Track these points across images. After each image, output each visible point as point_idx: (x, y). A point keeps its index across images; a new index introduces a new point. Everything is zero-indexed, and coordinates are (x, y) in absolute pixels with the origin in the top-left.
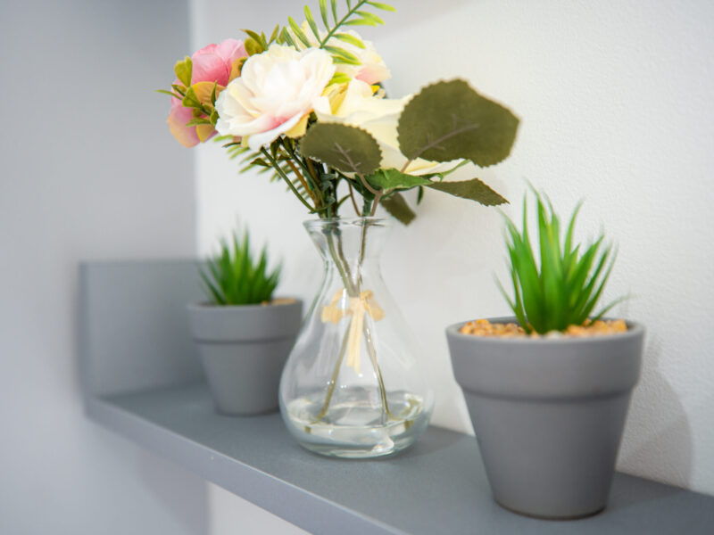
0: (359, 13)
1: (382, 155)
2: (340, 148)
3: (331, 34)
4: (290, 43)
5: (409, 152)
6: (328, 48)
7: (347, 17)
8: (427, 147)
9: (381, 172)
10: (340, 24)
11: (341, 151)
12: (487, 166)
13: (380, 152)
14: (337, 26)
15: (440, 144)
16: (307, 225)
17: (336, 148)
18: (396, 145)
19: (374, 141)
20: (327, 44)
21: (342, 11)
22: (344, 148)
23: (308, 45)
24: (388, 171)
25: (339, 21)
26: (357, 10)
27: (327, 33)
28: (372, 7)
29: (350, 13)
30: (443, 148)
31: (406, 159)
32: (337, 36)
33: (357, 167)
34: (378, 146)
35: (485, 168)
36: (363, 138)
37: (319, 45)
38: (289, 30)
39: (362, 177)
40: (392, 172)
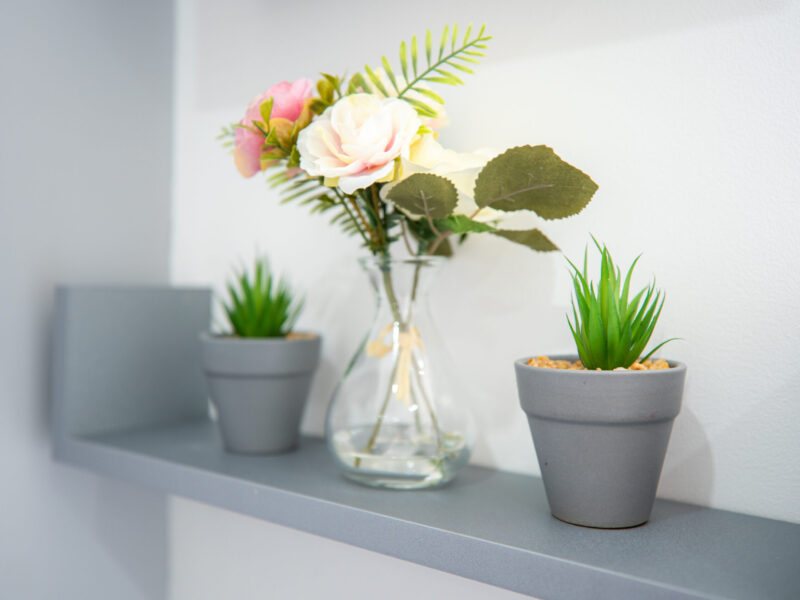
0: (440, 72)
1: (458, 203)
2: (423, 195)
3: (409, 87)
4: (366, 90)
5: (481, 202)
6: (407, 100)
7: (427, 72)
8: (497, 199)
9: (452, 218)
10: (420, 78)
11: (423, 197)
12: (552, 219)
13: (457, 200)
14: (417, 80)
15: (511, 197)
16: (362, 262)
17: (420, 195)
18: (472, 194)
19: (455, 190)
20: (405, 95)
21: (422, 67)
22: (426, 195)
23: (386, 94)
24: (459, 217)
25: (418, 75)
26: (437, 68)
27: (405, 86)
28: (452, 68)
29: (430, 70)
30: (513, 201)
31: (477, 208)
32: (417, 90)
33: (431, 212)
34: (457, 195)
35: (549, 221)
36: (446, 187)
37: (397, 95)
38: (366, 77)
39: (430, 220)
40: (462, 218)
